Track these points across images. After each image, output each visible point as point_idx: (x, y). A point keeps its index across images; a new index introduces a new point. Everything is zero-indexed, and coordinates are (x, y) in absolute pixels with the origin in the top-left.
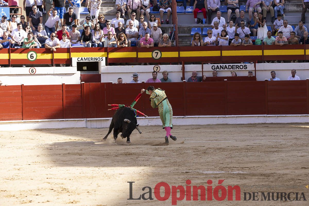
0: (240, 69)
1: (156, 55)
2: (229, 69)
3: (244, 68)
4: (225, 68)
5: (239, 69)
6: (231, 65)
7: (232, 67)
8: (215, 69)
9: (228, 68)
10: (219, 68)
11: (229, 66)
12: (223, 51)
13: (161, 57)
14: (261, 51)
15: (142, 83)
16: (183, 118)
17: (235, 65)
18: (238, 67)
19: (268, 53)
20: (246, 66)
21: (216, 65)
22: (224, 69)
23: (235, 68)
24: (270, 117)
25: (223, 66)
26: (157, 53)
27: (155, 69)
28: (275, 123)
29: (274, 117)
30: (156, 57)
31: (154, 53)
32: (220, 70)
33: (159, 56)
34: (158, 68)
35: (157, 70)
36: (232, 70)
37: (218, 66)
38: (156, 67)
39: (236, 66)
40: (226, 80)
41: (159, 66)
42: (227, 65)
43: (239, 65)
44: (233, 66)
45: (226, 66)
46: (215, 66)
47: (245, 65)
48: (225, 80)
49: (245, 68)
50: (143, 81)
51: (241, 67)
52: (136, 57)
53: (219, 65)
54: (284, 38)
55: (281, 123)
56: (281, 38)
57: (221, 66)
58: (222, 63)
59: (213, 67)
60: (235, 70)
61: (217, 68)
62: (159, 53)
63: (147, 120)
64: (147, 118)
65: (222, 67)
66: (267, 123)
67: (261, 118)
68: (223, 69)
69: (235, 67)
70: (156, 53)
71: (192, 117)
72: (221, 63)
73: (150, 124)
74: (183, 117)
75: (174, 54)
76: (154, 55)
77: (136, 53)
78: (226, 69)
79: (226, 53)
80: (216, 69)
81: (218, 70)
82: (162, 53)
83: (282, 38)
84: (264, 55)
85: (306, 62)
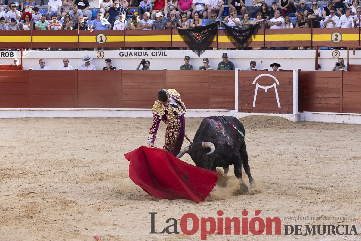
0: (6, 57)
3: (10, 56)
14: (30, 37)
18: (3, 55)
19: (37, 39)
20: (13, 53)
24: (34, 111)
28: (39, 118)
29: (39, 111)
43: (5, 52)
49: (12, 56)
51: (7, 54)
54: (57, 22)
55: (46, 118)
56: (54, 23)
66: (31, 117)
67: (24, 112)
83: (56, 23)
84: (33, 41)
85: (79, 50)
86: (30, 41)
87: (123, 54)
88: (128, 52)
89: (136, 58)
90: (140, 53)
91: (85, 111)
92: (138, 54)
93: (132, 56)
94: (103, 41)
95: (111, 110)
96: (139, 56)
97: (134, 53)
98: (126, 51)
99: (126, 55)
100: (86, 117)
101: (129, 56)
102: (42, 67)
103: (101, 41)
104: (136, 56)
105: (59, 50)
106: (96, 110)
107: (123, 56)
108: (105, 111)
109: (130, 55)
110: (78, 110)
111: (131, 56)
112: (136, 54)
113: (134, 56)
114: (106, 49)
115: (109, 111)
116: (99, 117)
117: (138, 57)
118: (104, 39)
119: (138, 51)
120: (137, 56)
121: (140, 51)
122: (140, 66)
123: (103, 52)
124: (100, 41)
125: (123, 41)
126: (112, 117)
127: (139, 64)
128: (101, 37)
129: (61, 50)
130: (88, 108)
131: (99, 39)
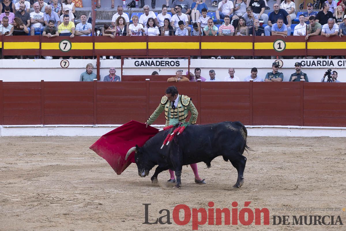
0: (171, 67)
1: (65, 46)
2: (157, 65)
3: (176, 65)
4: (151, 64)
5: (169, 66)
6: (160, 60)
7: (161, 64)
8: (139, 65)
9: (155, 65)
10: (143, 64)
11: (157, 62)
12: (149, 43)
13: (70, 49)
15: (41, 81)
16: (92, 127)
17: (164, 61)
18: (168, 64)
19: (206, 46)
20: (179, 62)
21: (140, 60)
22: (151, 66)
23: (165, 65)
25: (149, 61)
26: (66, 44)
27: (63, 64)
30: (64, 49)
31: (62, 43)
32: (145, 67)
33: (68, 48)
34: (66, 62)
35: (65, 66)
36: (160, 66)
37: (142, 62)
38: (64, 62)
39: (166, 62)
40: (149, 79)
41: (68, 61)
42: (155, 60)
43: (170, 60)
44: (162, 62)
45: (152, 62)
46: (139, 62)
47: (178, 60)
48: (146, 79)
49: (178, 65)
50: (42, 79)
51: (172, 64)
52: (39, 48)
53: (144, 60)
57: (146, 62)
58: (148, 58)
59: (137, 63)
60: (165, 67)
61: (141, 64)
62: (69, 44)
63: (47, 129)
64: (46, 127)
65: (148, 63)
68: (149, 65)
69: (164, 63)
70: (64, 43)
71: (104, 127)
72: (146, 58)
73: (49, 135)
74: (92, 125)
75: (88, 46)
76: (62, 46)
77: (38, 43)
78: (153, 66)
79: (153, 46)
80: (141, 66)
81: (142, 66)
82: (72, 43)
84: (202, 48)
85: (254, 59)
86: (198, 48)
87: (305, 63)
88: (310, 62)
89: (320, 68)
90: (324, 62)
91: (260, 129)
92: (321, 64)
93: (316, 66)
94: (281, 48)
95: (290, 128)
96: (323, 65)
97: (318, 62)
98: (308, 60)
99: (308, 64)
100: (262, 136)
101: (312, 66)
102: (213, 78)
103: (280, 48)
104: (319, 66)
105: (232, 58)
106: (273, 128)
107: (305, 65)
108: (284, 129)
109: (313, 64)
110: (253, 128)
111: (314, 66)
112: (320, 64)
113: (318, 66)
114: (285, 57)
115: (289, 130)
116: (277, 136)
117: (322, 67)
118: (282, 46)
119: (322, 60)
120: (321, 65)
121: (324, 60)
122: (324, 77)
123: (282, 61)
124: (278, 48)
125: (305, 48)
126: (292, 136)
127: (323, 75)
128: (279, 44)
129: (233, 58)
130: (264, 125)
131: (277, 47)
